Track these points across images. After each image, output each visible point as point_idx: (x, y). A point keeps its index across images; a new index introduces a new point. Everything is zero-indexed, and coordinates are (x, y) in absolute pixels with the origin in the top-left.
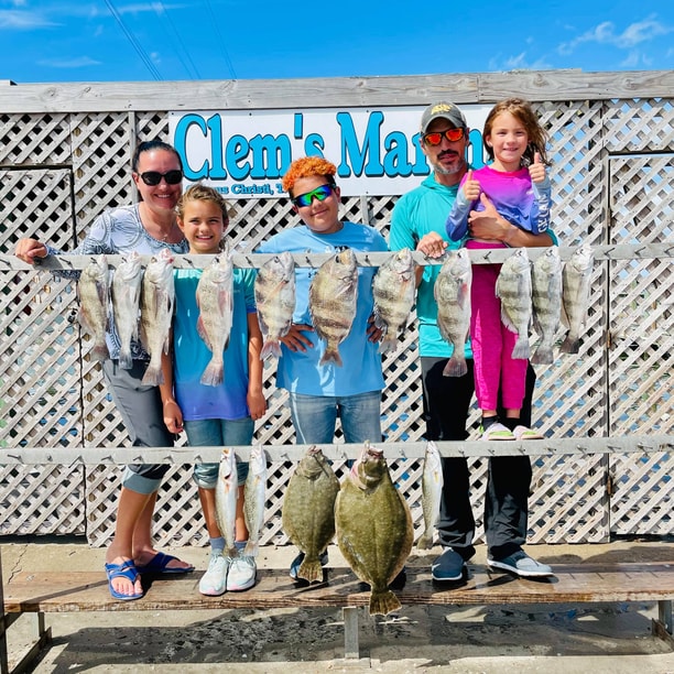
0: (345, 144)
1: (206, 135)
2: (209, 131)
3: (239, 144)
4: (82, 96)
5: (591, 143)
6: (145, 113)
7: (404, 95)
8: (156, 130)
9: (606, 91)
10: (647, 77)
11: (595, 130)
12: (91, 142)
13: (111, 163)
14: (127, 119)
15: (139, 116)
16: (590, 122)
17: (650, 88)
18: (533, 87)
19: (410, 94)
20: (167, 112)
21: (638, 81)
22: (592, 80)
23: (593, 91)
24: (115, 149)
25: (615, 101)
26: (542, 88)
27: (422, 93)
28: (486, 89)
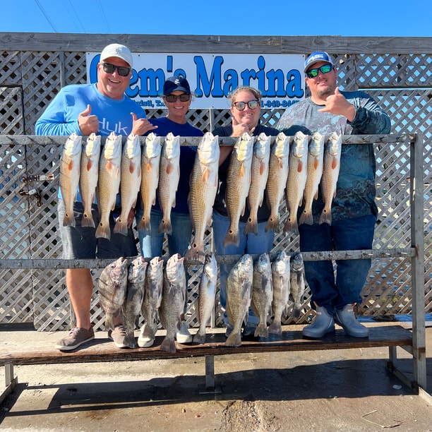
0: (199, 76)
4: (28, 40)
5: (348, 81)
6: (71, 52)
7: (236, 46)
8: (78, 64)
9: (357, 49)
10: (381, 41)
11: (351, 72)
12: (34, 71)
13: (48, 84)
14: (58, 57)
15: (67, 54)
16: (348, 67)
17: (383, 47)
18: (314, 45)
19: (239, 46)
20: (84, 53)
21: (376, 43)
22: (349, 42)
23: (349, 48)
24: (51, 75)
25: (362, 55)
26: (320, 46)
27: (247, 45)
28: (286, 44)
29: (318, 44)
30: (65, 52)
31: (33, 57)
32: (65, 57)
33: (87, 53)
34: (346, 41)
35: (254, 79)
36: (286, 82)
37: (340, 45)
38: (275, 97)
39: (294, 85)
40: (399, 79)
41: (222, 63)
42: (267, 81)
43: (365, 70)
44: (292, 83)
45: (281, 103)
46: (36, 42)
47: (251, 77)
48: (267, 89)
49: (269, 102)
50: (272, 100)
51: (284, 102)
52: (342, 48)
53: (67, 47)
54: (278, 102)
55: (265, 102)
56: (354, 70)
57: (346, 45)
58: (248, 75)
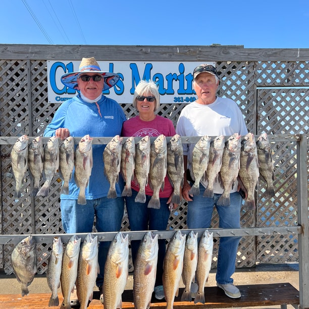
0: (134, 79)
2: (67, 70)
4: (3, 52)
5: (249, 81)
6: (35, 61)
7: (162, 56)
8: (41, 69)
9: (255, 57)
10: (274, 51)
11: (251, 75)
12: (8, 74)
13: (17, 85)
14: (26, 64)
15: (32, 62)
16: (249, 72)
17: (275, 56)
18: (222, 54)
19: (164, 55)
20: (46, 61)
21: (270, 53)
22: (249, 52)
23: (250, 57)
24: (20, 78)
25: (260, 62)
26: (227, 55)
27: (171, 55)
28: (201, 54)
29: (226, 54)
30: (31, 60)
31: (7, 64)
32: (31, 64)
33: (48, 61)
34: (247, 51)
35: (176, 80)
37: (242, 54)
38: (192, 94)
40: (288, 81)
41: (151, 68)
42: (186, 82)
43: (262, 73)
46: (9, 53)
47: (174, 79)
48: (186, 88)
49: (187, 98)
50: (189, 96)
52: (244, 57)
53: (33, 57)
54: (194, 98)
55: (184, 98)
56: (253, 74)
57: (247, 54)
58: (172, 78)
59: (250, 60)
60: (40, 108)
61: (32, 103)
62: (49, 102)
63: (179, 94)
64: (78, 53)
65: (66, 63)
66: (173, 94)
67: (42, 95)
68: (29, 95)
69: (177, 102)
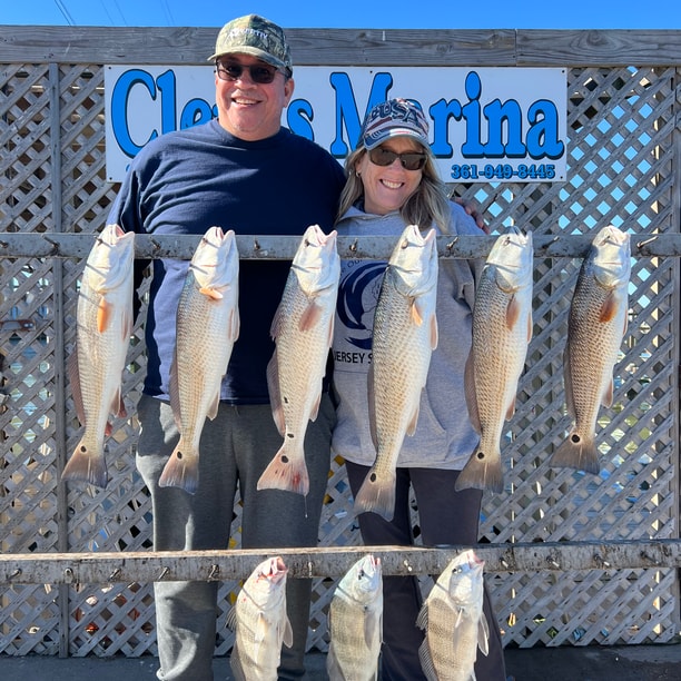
0: (341, 114)
1: (154, 98)
2: (158, 92)
3: (198, 111)
5: (660, 122)
6: (73, 65)
7: (418, 51)
8: (87, 89)
11: (666, 104)
13: (24, 133)
14: (46, 75)
15: (64, 70)
16: (659, 94)
18: (586, 46)
19: (426, 50)
20: (101, 66)
22: (662, 40)
23: (664, 53)
24: (30, 113)
26: (600, 49)
27: (443, 49)
28: (526, 46)
29: (596, 44)
30: (59, 64)
32: (61, 74)
33: (106, 67)
34: (655, 38)
35: (458, 119)
36: (526, 126)
37: (641, 46)
38: (501, 156)
39: (543, 132)
41: (390, 86)
42: (484, 123)
44: (538, 128)
45: (515, 169)
47: (451, 115)
48: (484, 140)
49: (488, 167)
50: (495, 163)
51: (522, 167)
52: (647, 53)
53: (65, 55)
54: (508, 167)
55: (481, 168)
56: (673, 101)
57: (656, 46)
58: (446, 111)
59: (665, 61)
60: (83, 196)
61: (62, 182)
62: (108, 180)
63: (466, 156)
64: (188, 43)
65: (156, 71)
66: (450, 156)
67: (89, 160)
68: (55, 161)
69: (462, 180)
